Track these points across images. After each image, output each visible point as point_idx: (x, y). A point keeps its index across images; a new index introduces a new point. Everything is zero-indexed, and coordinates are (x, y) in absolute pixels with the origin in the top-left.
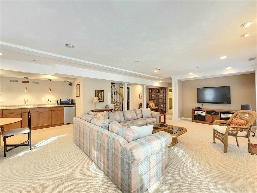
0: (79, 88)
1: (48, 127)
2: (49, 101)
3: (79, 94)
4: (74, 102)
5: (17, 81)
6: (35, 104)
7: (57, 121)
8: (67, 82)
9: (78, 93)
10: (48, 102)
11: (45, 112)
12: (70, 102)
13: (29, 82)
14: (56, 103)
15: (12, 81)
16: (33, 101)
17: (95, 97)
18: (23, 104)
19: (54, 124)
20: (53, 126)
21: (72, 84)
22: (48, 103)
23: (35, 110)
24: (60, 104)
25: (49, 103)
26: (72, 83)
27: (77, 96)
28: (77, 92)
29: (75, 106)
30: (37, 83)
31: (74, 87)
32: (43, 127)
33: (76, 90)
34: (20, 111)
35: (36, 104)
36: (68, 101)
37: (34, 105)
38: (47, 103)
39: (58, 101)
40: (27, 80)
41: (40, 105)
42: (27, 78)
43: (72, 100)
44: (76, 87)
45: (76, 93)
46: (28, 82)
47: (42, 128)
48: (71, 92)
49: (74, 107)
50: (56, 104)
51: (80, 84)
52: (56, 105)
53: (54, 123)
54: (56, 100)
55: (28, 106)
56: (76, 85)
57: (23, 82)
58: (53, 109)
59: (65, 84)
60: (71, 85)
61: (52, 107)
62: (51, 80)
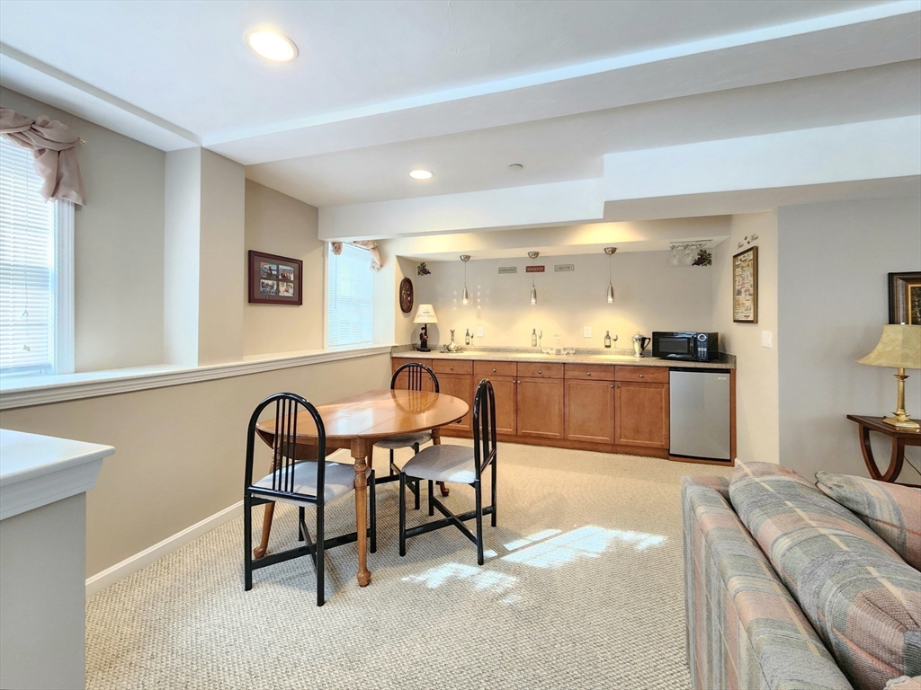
0: (749, 272)
1: (601, 448)
2: (608, 337)
3: (749, 304)
4: (725, 350)
5: (513, 270)
6: (559, 347)
7: (637, 431)
8: (686, 247)
9: (746, 300)
10: (608, 344)
11: (587, 383)
12: (702, 350)
13: (543, 267)
14: (637, 347)
15: (503, 270)
16: (556, 336)
17: (892, 320)
18: (528, 344)
19: (623, 441)
20: (619, 449)
21: (713, 259)
22: (607, 346)
23: (554, 373)
24: (654, 356)
25: (609, 347)
26: (713, 253)
27: (737, 318)
28: (739, 293)
29: (727, 371)
30: (569, 268)
31: (723, 270)
32: (582, 445)
33: (734, 281)
34: (513, 370)
35: (565, 349)
36: (692, 345)
37: (558, 352)
38: (599, 344)
39: (643, 339)
40: (537, 263)
41: (577, 352)
42: (537, 254)
43: (713, 339)
44: (735, 267)
45: (736, 304)
46: (541, 269)
47: (577, 445)
48: (710, 298)
49: (725, 377)
50: (635, 353)
51: (755, 250)
52: (636, 359)
53: (626, 437)
54: (637, 337)
55: (541, 352)
56: (735, 257)
57: (530, 269)
58: (620, 376)
59: (675, 262)
60: (710, 262)
61: (615, 365)
62: (614, 250)
